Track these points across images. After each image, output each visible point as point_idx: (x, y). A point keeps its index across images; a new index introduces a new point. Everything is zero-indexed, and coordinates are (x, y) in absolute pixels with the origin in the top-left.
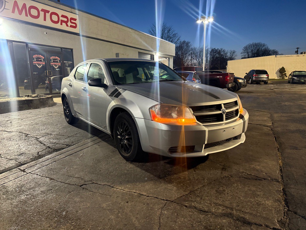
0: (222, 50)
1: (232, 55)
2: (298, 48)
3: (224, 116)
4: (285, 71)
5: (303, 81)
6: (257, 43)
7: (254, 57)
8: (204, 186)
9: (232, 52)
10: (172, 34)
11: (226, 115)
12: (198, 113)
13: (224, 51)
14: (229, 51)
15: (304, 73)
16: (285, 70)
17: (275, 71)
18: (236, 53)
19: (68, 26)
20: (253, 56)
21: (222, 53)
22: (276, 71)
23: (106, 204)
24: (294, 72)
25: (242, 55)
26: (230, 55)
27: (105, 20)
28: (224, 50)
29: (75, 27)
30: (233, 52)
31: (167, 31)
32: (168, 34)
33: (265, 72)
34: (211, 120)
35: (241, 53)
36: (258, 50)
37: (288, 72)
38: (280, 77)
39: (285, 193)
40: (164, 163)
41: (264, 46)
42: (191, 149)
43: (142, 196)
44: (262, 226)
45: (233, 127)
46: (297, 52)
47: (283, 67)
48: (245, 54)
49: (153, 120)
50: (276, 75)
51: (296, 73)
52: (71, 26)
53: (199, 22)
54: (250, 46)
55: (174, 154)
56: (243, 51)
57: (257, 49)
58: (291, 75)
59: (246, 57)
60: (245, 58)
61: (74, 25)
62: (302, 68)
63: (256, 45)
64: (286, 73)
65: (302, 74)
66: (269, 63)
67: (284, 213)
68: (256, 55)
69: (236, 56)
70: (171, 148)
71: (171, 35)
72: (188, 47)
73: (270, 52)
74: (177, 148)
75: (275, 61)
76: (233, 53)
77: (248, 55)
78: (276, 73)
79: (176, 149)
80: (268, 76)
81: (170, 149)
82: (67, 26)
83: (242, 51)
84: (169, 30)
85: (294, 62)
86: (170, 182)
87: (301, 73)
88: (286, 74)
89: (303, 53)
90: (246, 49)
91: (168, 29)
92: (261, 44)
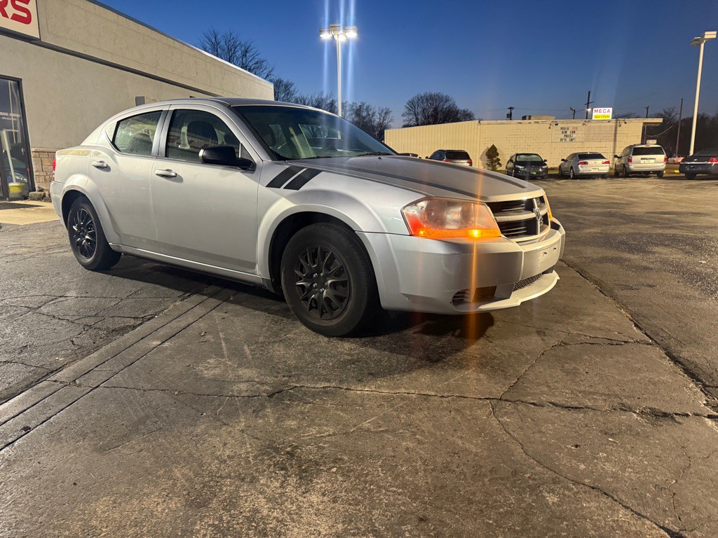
0: (365, 107)
1: (384, 119)
2: (511, 108)
4: (498, 154)
5: (535, 173)
6: (433, 93)
7: (429, 123)
8: (532, 366)
9: (382, 111)
10: (254, 62)
12: (502, 217)
13: (368, 109)
14: (377, 109)
15: (535, 158)
16: (498, 151)
17: (478, 154)
18: (391, 114)
19: (7, 17)
20: (427, 122)
21: (364, 114)
22: (481, 154)
23: (369, 422)
24: (517, 155)
25: (405, 118)
26: (380, 119)
27: (106, 10)
28: (368, 107)
29: (27, 21)
30: (384, 112)
31: (240, 52)
32: (244, 59)
33: (464, 155)
34: (519, 232)
35: (403, 115)
36: (435, 109)
37: (505, 156)
38: (489, 165)
39: (677, 361)
40: (415, 333)
41: (447, 101)
42: (487, 294)
43: (430, 398)
44: (687, 415)
45: (555, 247)
46: (510, 116)
47: (493, 145)
48: (411, 117)
49: (413, 233)
50: (481, 162)
51: (522, 156)
52: (15, 17)
53: (326, 36)
54: (421, 99)
55: (460, 306)
56: (407, 110)
57: (434, 106)
58: (511, 160)
59: (412, 122)
60: (411, 126)
61: (25, 15)
62: (527, 147)
63: (430, 98)
64: (498, 157)
65: (532, 158)
66: (466, 138)
67: (701, 390)
68: (431, 120)
69: (391, 121)
70: (458, 293)
71: (251, 64)
72: (288, 94)
73: (459, 115)
74: (464, 293)
75: (479, 131)
76: (386, 113)
77: (417, 120)
78: (481, 158)
79: (463, 296)
80: (471, 163)
81: (454, 297)
82: (5, 15)
83: (404, 110)
84: (246, 52)
85: (513, 136)
86: (461, 366)
87: (529, 157)
88: (499, 160)
89: (527, 117)
90: (412, 105)
91: (243, 49)
92: (442, 97)
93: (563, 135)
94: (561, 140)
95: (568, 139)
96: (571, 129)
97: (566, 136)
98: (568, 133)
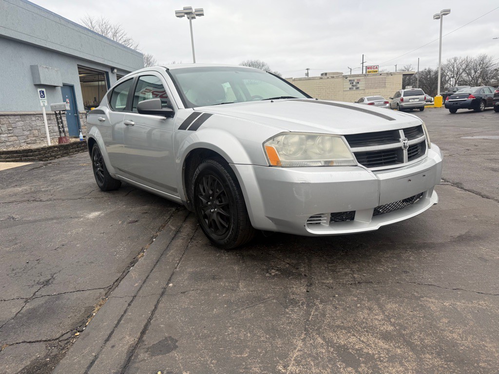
3: (405, 152)
6: (253, 61)
11: (408, 151)
12: (359, 148)
34: (383, 161)
42: (347, 218)
45: (424, 174)
49: (271, 164)
62: (327, 95)
70: (311, 217)
74: (320, 217)
79: (320, 220)
81: (307, 220)
84: (116, 33)
85: (317, 88)
92: (260, 63)
93: (351, 85)
94: (350, 89)
95: (354, 88)
96: (356, 81)
97: (353, 86)
98: (354, 84)
